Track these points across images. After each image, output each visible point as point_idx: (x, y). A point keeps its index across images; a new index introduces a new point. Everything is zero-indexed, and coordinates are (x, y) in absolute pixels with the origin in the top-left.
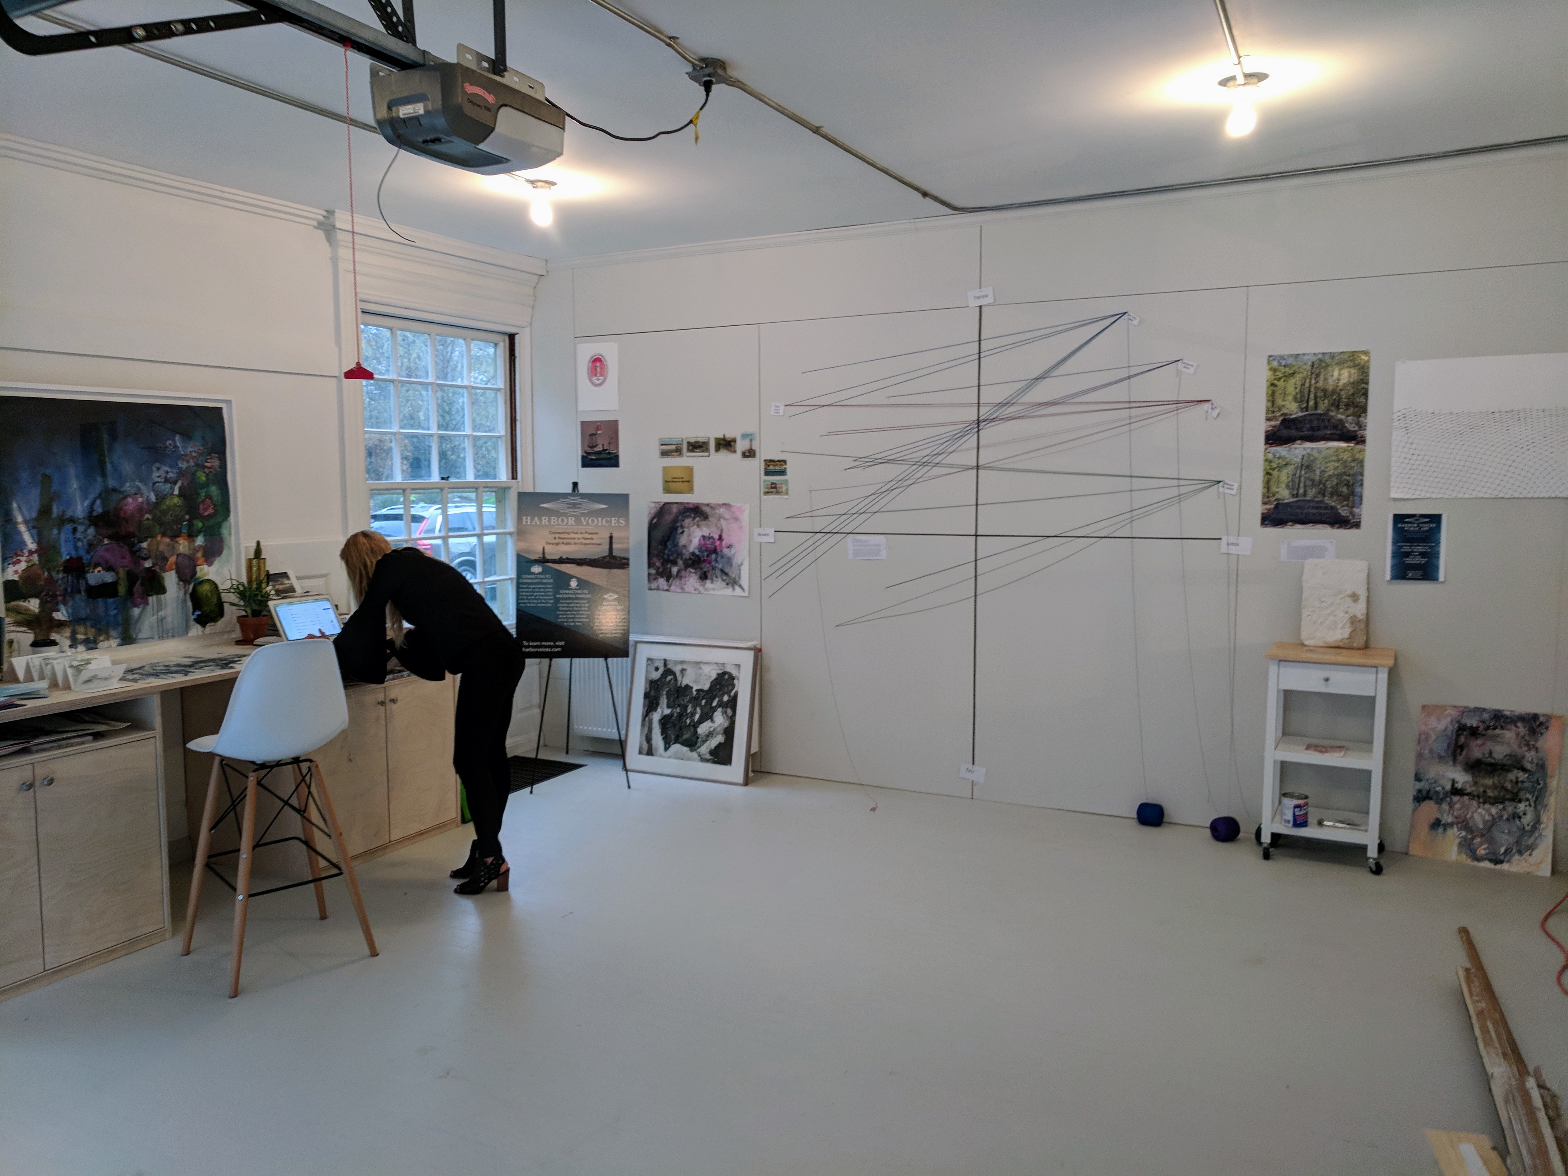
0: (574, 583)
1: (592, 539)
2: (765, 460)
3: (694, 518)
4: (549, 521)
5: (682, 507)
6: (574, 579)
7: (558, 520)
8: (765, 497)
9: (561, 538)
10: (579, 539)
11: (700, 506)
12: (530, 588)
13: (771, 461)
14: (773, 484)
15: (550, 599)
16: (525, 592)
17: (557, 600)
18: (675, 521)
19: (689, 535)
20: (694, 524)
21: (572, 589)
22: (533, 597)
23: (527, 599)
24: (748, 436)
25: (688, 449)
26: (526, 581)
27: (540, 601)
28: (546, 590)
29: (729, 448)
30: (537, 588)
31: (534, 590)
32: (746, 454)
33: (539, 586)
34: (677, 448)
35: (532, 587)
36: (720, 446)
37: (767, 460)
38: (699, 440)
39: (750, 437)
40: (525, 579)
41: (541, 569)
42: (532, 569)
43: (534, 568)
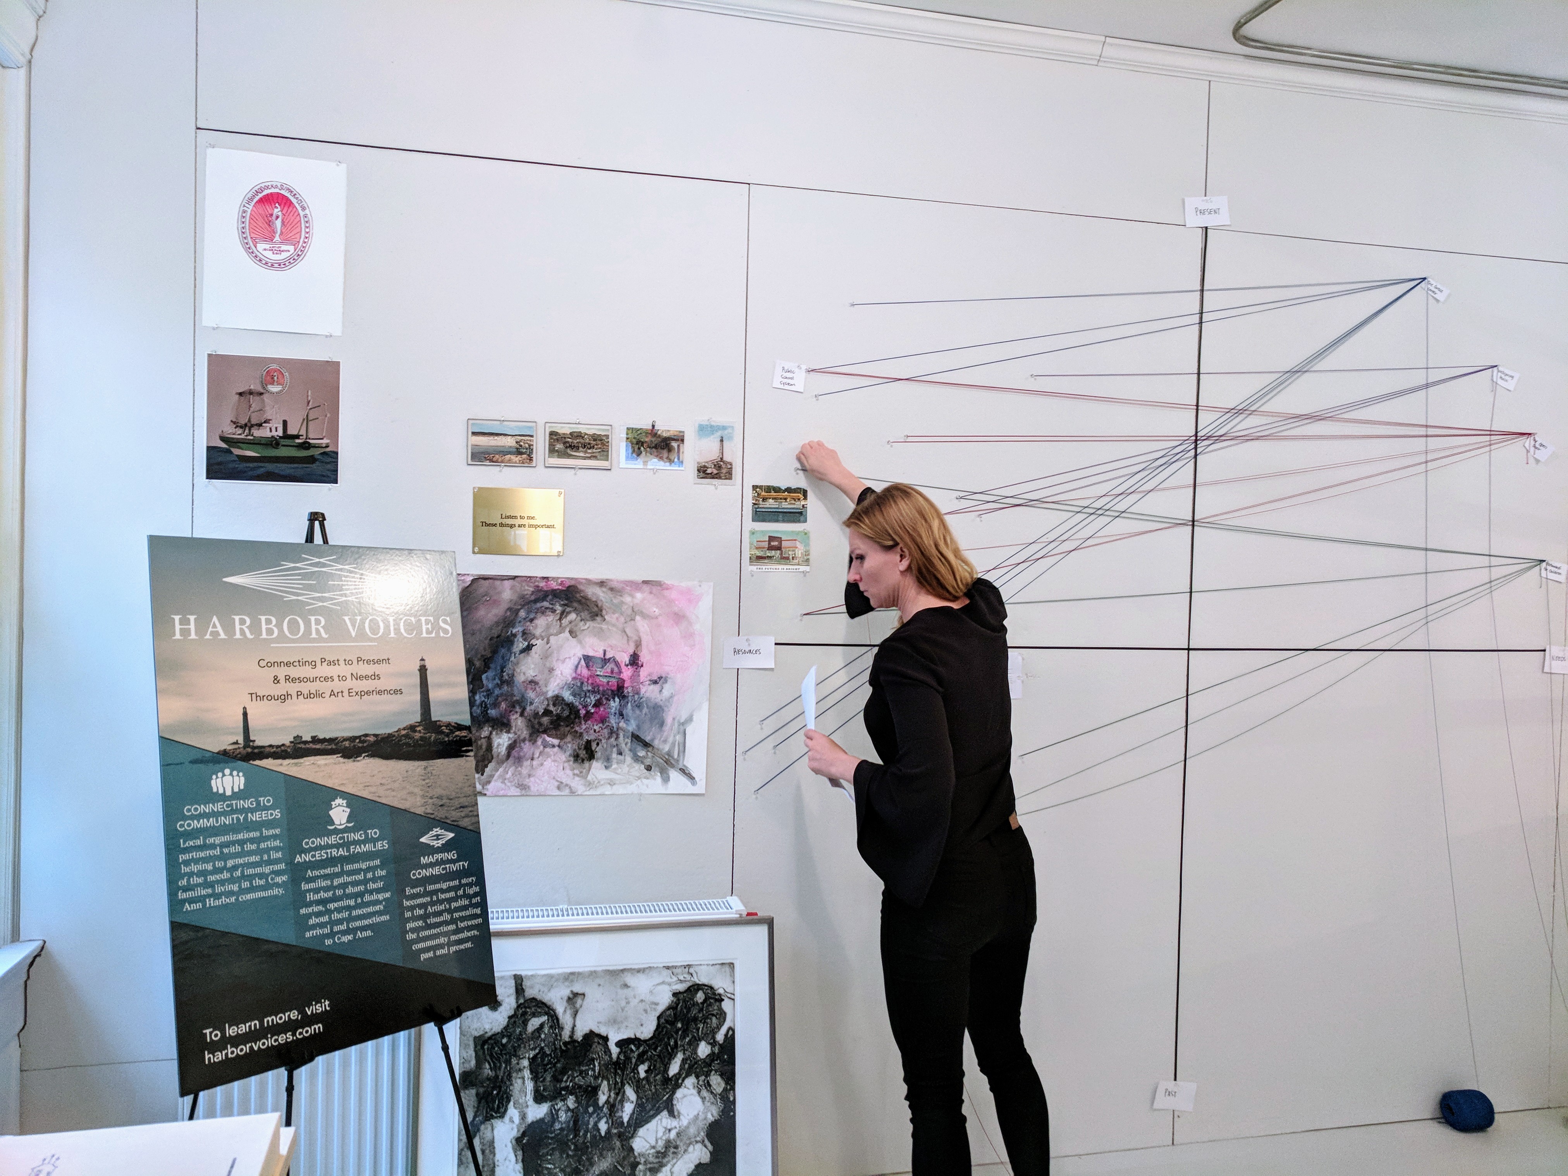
0: (340, 814)
1: (375, 676)
2: (755, 487)
3: (563, 615)
4: (255, 627)
5: (529, 589)
6: (339, 801)
7: (279, 625)
8: (754, 568)
9: (294, 680)
10: (341, 678)
11: (581, 587)
12: (213, 846)
13: (769, 489)
14: (771, 539)
15: (278, 873)
16: (196, 861)
17: (297, 873)
18: (508, 621)
19: (546, 656)
20: (562, 630)
21: (336, 832)
22: (226, 875)
23: (207, 885)
24: (717, 431)
25: (552, 451)
26: (195, 824)
27: (246, 885)
28: (262, 846)
29: (665, 453)
30: (233, 843)
31: (226, 851)
32: (709, 471)
33: (240, 836)
34: (521, 446)
35: (218, 840)
36: (639, 448)
37: (761, 487)
38: (583, 429)
39: (719, 434)
40: (193, 817)
41: (243, 780)
42: (213, 783)
43: (219, 780)
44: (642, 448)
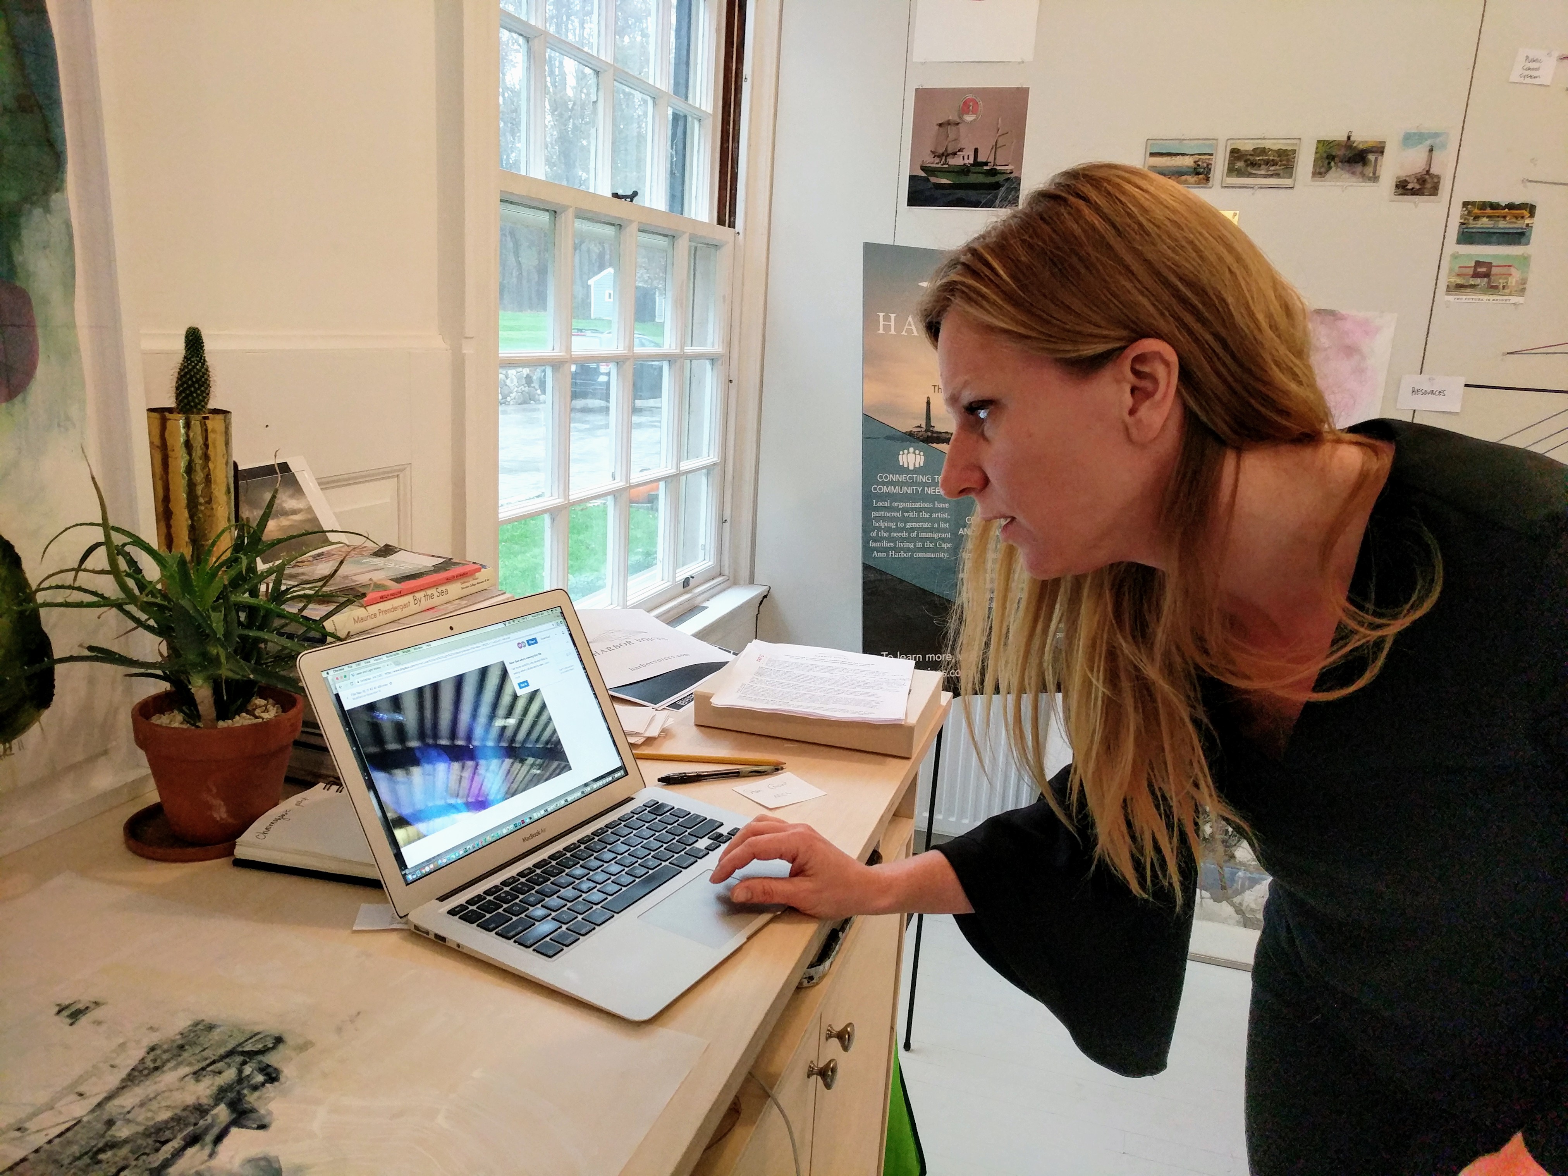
2: (1465, 204)
8: (1451, 298)
12: (897, 509)
13: (1483, 205)
14: (1478, 264)
15: (944, 540)
16: (884, 519)
22: (904, 534)
23: (890, 539)
24: (1426, 140)
25: (1232, 170)
26: (885, 489)
27: (919, 545)
28: (934, 515)
29: (1359, 168)
30: (912, 509)
31: (906, 515)
32: (1410, 186)
33: (918, 505)
34: (1199, 165)
35: (902, 505)
36: (1329, 163)
37: (1473, 203)
38: (1268, 144)
39: (1429, 142)
40: (883, 483)
41: (923, 458)
42: (900, 457)
43: (905, 456)
44: (1332, 164)
